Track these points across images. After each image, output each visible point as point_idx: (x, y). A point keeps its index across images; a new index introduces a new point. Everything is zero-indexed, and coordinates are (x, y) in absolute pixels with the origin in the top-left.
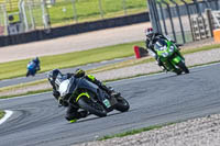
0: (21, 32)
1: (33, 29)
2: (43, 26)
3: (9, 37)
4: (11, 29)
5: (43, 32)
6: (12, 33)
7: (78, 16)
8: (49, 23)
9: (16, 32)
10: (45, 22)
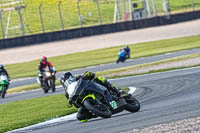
0: (144, 17)
1: (154, 15)
2: (164, 12)
3: (133, 21)
4: (135, 15)
5: (163, 18)
6: (136, 19)
7: (195, 5)
8: (169, 10)
9: (139, 18)
10: (165, 9)
